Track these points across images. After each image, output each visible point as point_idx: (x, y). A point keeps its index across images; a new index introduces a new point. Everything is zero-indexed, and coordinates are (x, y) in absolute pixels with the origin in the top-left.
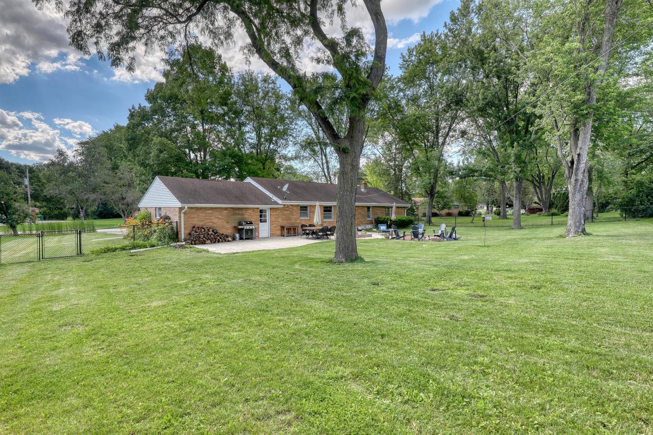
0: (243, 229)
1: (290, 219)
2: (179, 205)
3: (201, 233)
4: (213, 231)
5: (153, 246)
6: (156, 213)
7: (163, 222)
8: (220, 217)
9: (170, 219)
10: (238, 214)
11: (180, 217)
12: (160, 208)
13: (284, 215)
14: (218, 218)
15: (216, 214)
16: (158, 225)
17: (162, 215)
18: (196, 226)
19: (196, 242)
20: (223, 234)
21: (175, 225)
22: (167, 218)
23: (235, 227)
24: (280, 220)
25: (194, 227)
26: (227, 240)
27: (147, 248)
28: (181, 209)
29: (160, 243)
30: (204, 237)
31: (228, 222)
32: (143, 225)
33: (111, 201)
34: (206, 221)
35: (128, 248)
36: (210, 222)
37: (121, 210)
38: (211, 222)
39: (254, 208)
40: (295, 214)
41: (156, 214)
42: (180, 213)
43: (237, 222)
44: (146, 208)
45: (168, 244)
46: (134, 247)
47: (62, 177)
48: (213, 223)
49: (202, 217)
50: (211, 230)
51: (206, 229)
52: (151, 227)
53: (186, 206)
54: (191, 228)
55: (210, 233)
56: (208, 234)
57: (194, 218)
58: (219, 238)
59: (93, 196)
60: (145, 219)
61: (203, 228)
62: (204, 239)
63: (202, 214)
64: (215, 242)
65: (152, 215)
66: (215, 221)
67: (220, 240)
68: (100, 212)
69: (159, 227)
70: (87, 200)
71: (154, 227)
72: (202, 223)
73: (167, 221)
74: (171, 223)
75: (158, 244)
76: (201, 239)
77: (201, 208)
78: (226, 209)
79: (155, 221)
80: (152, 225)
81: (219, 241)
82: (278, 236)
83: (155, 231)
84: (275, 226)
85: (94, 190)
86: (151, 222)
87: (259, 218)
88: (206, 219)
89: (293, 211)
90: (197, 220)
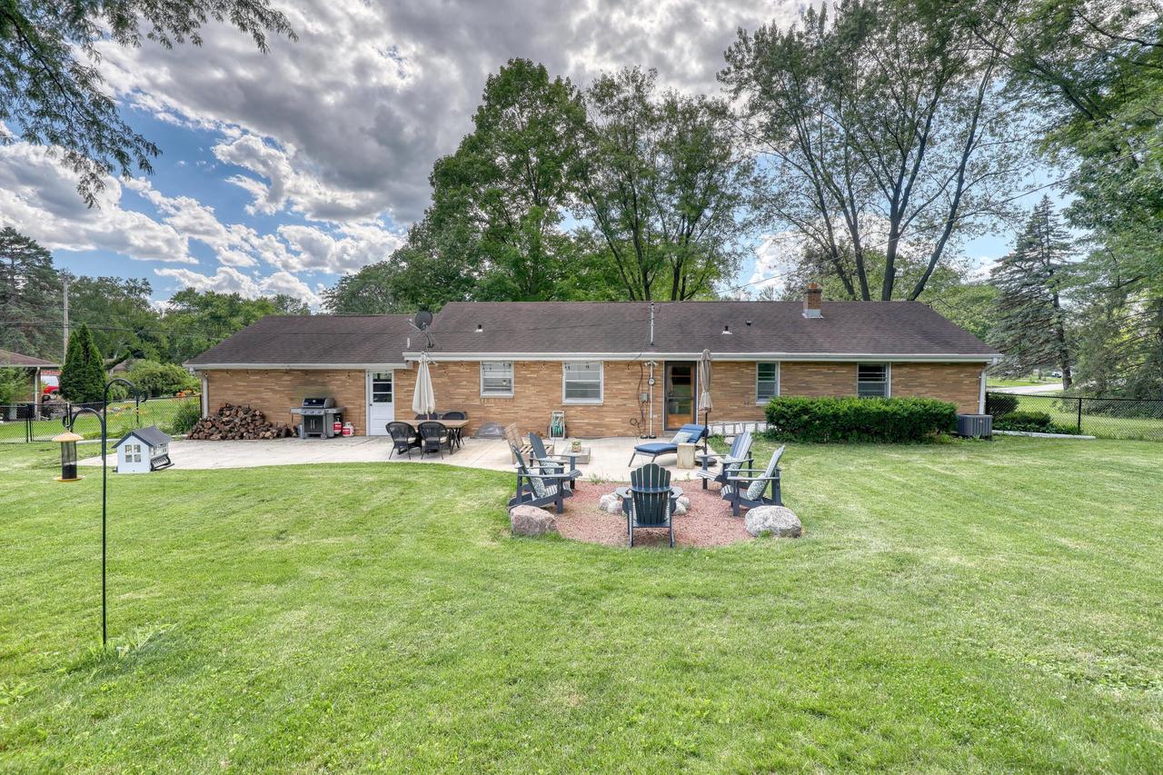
8: (277, 388)
10: (314, 383)
14: (272, 389)
15: (269, 382)
31: (292, 399)
34: (249, 396)
36: (257, 398)
38: (260, 398)
39: (349, 371)
40: (465, 383)
49: (242, 388)
57: (227, 389)
63: (240, 381)
66: (267, 395)
72: (241, 400)
78: (288, 372)
84: (406, 412)
87: (372, 393)
88: (250, 391)
89: (459, 377)
90: (232, 392)
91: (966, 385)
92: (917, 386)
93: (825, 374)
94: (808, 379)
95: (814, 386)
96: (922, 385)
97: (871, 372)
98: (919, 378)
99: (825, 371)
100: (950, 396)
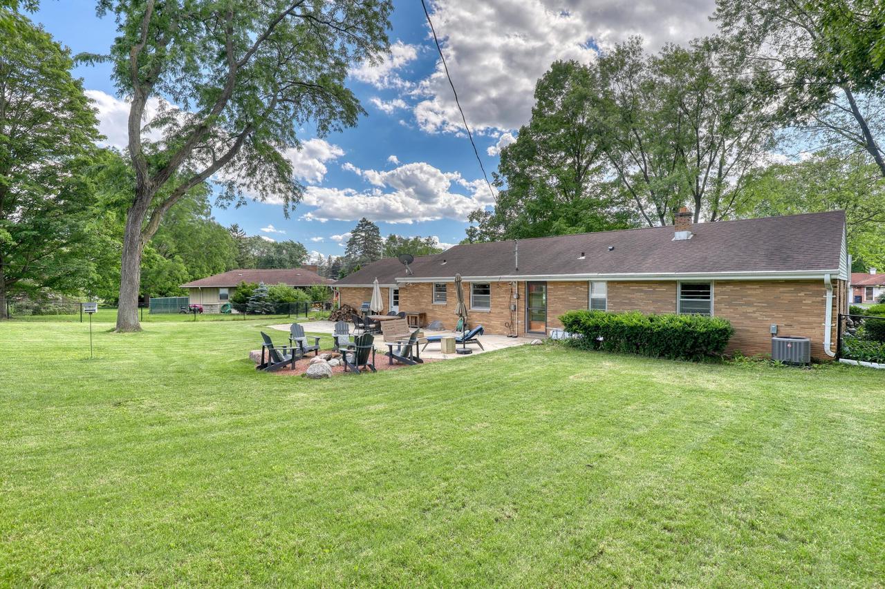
38: (355, 302)
40: (426, 296)
63: (350, 293)
72: (350, 302)
87: (393, 301)
88: (352, 298)
89: (423, 292)
90: (347, 299)
91: (806, 305)
92: (741, 305)
93: (646, 292)
94: (630, 296)
95: (636, 302)
96: (749, 304)
97: (695, 291)
98: (746, 296)
99: (646, 289)
100: (784, 317)
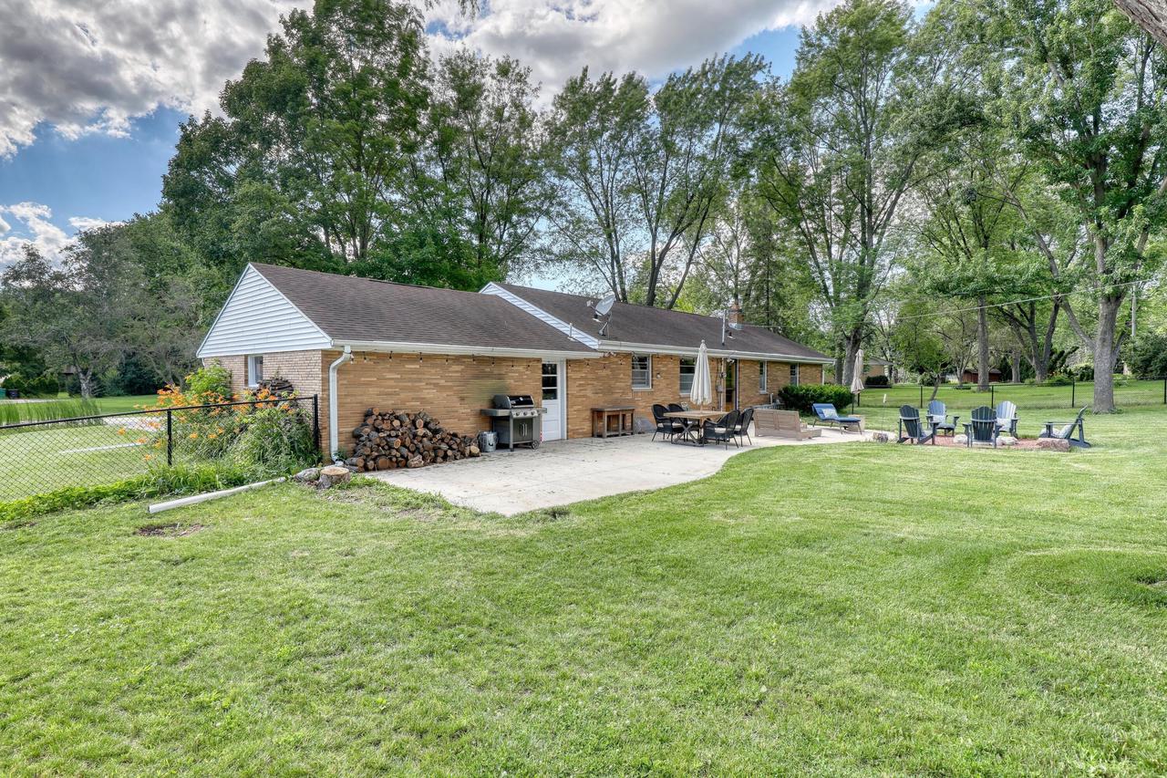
0: (507, 418)
1: (610, 390)
2: (324, 341)
3: (393, 433)
4: (426, 425)
5: (238, 481)
6: (246, 372)
7: (272, 398)
8: (442, 382)
9: (290, 388)
10: (489, 376)
11: (325, 381)
12: (259, 360)
13: (597, 379)
14: (436, 385)
15: (433, 373)
16: (255, 409)
17: (266, 377)
18: (376, 413)
19: (381, 461)
20: (455, 435)
21: (308, 407)
22: (282, 385)
23: (482, 412)
24: (589, 393)
25: (368, 414)
26: (467, 452)
27: (215, 487)
28: (328, 356)
29: (261, 468)
30: (403, 445)
31: (462, 399)
32: (207, 407)
33: (150, 356)
34: (403, 395)
35: (144, 490)
36: (414, 400)
37: (170, 376)
38: (418, 399)
39: (529, 360)
40: (622, 376)
41: (246, 376)
42: (325, 369)
43: (487, 396)
44: (219, 361)
45: (289, 471)
46: (168, 488)
47: (38, 305)
48: (423, 400)
49: (392, 383)
50: (420, 423)
51: (407, 421)
52: (231, 413)
53: (348, 346)
54: (360, 418)
55: (421, 431)
56: (415, 436)
57: (369, 384)
58: (444, 446)
59: (106, 346)
60: (214, 390)
61: (397, 418)
62: (405, 451)
63: (390, 372)
64: (434, 461)
65: (234, 378)
66: (430, 394)
67: (450, 453)
68: (131, 380)
69: (259, 414)
70: (95, 354)
71: (241, 415)
72: (391, 402)
73: (284, 393)
74: (295, 403)
75: (254, 472)
76: (394, 452)
77: (391, 356)
78: (458, 359)
79: (243, 394)
80: (233, 408)
81: (445, 458)
82: (584, 435)
83: (244, 428)
84: (578, 410)
85: (111, 335)
86: (231, 399)
87: (541, 388)
88: (403, 389)
89: (617, 368)
90: (376, 390)
93: (781, 371)
94: (776, 374)
95: (778, 379)
99: (781, 368)
